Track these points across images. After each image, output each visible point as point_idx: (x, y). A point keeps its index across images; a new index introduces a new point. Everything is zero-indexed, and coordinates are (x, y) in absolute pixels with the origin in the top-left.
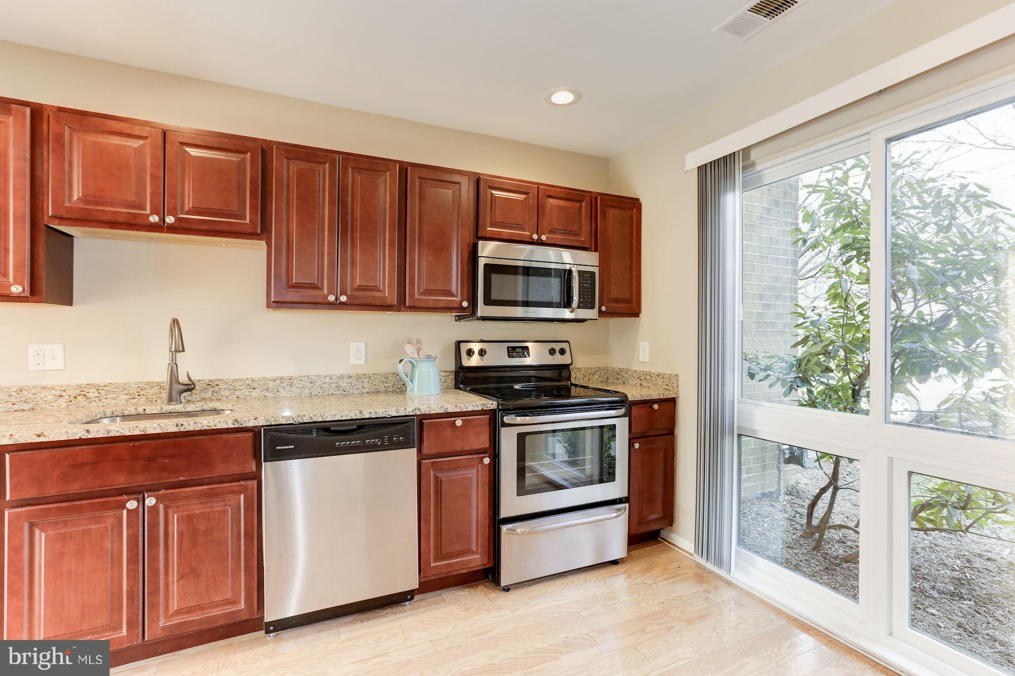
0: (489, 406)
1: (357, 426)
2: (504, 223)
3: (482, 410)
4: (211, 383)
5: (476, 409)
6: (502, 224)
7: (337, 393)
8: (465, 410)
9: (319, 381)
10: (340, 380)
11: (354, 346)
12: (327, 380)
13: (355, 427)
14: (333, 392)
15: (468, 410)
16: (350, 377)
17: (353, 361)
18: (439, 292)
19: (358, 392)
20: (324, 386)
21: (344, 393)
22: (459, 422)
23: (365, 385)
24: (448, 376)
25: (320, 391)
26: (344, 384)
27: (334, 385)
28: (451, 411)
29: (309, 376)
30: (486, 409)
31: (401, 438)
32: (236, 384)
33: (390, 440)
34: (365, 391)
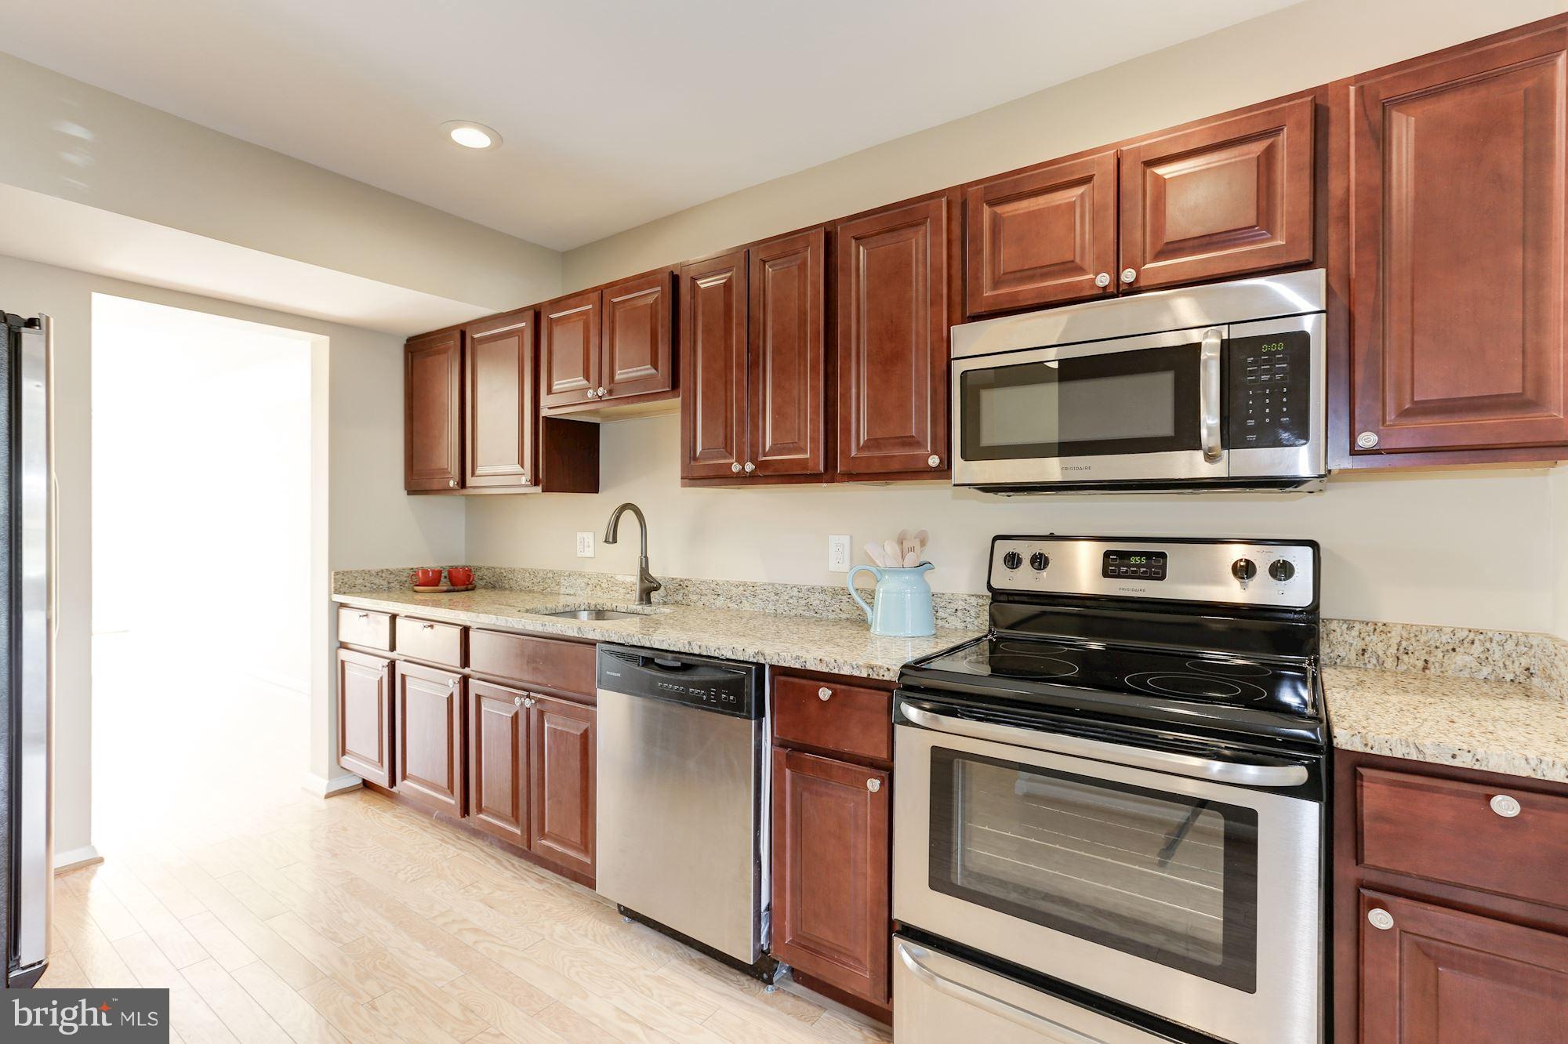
0: (881, 673)
1: (682, 664)
2: (1023, 270)
3: (868, 679)
4: (682, 583)
5: (856, 673)
6: (1018, 275)
7: (806, 614)
8: (836, 671)
9: (785, 593)
10: (810, 594)
11: (833, 540)
12: (795, 593)
13: (679, 664)
14: (801, 612)
15: (842, 672)
16: (823, 591)
17: (833, 566)
18: (892, 441)
19: (833, 616)
20: (790, 601)
21: (815, 615)
22: (825, 694)
23: (844, 606)
24: (983, 605)
25: (786, 608)
26: (815, 600)
27: (803, 602)
28: (812, 669)
29: (773, 585)
30: (877, 678)
31: (732, 697)
32: (702, 587)
33: (718, 697)
34: (844, 616)
